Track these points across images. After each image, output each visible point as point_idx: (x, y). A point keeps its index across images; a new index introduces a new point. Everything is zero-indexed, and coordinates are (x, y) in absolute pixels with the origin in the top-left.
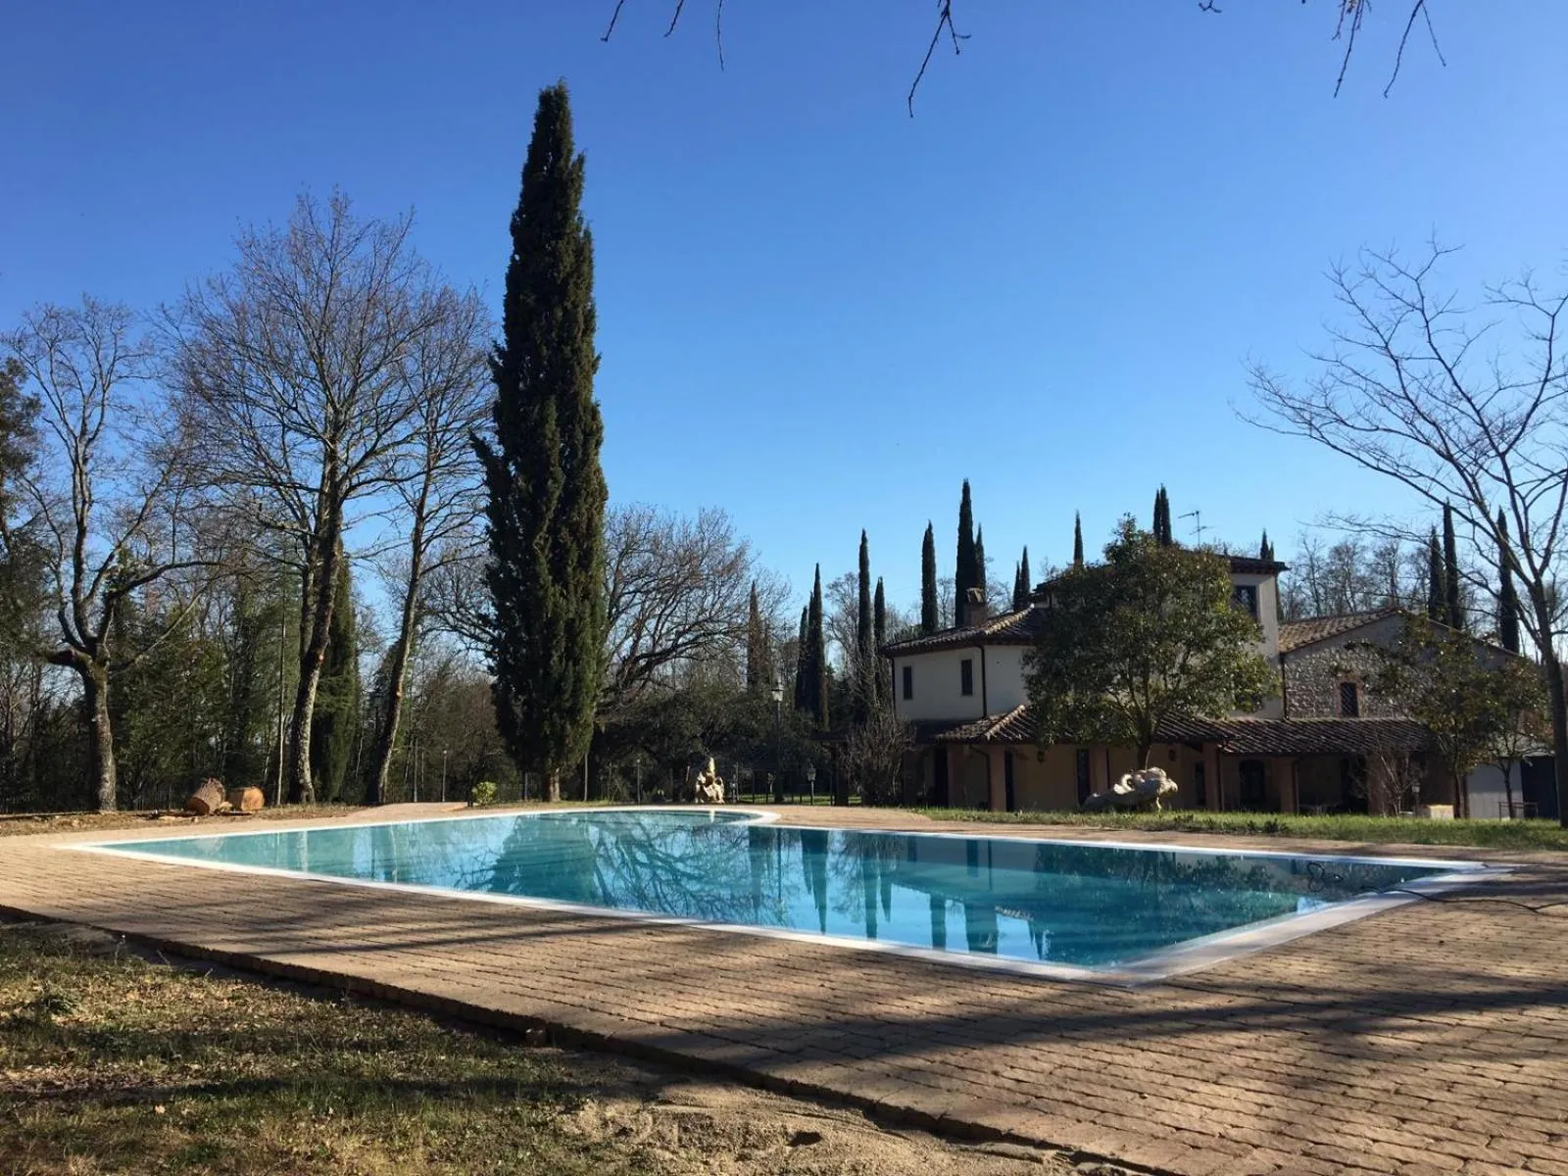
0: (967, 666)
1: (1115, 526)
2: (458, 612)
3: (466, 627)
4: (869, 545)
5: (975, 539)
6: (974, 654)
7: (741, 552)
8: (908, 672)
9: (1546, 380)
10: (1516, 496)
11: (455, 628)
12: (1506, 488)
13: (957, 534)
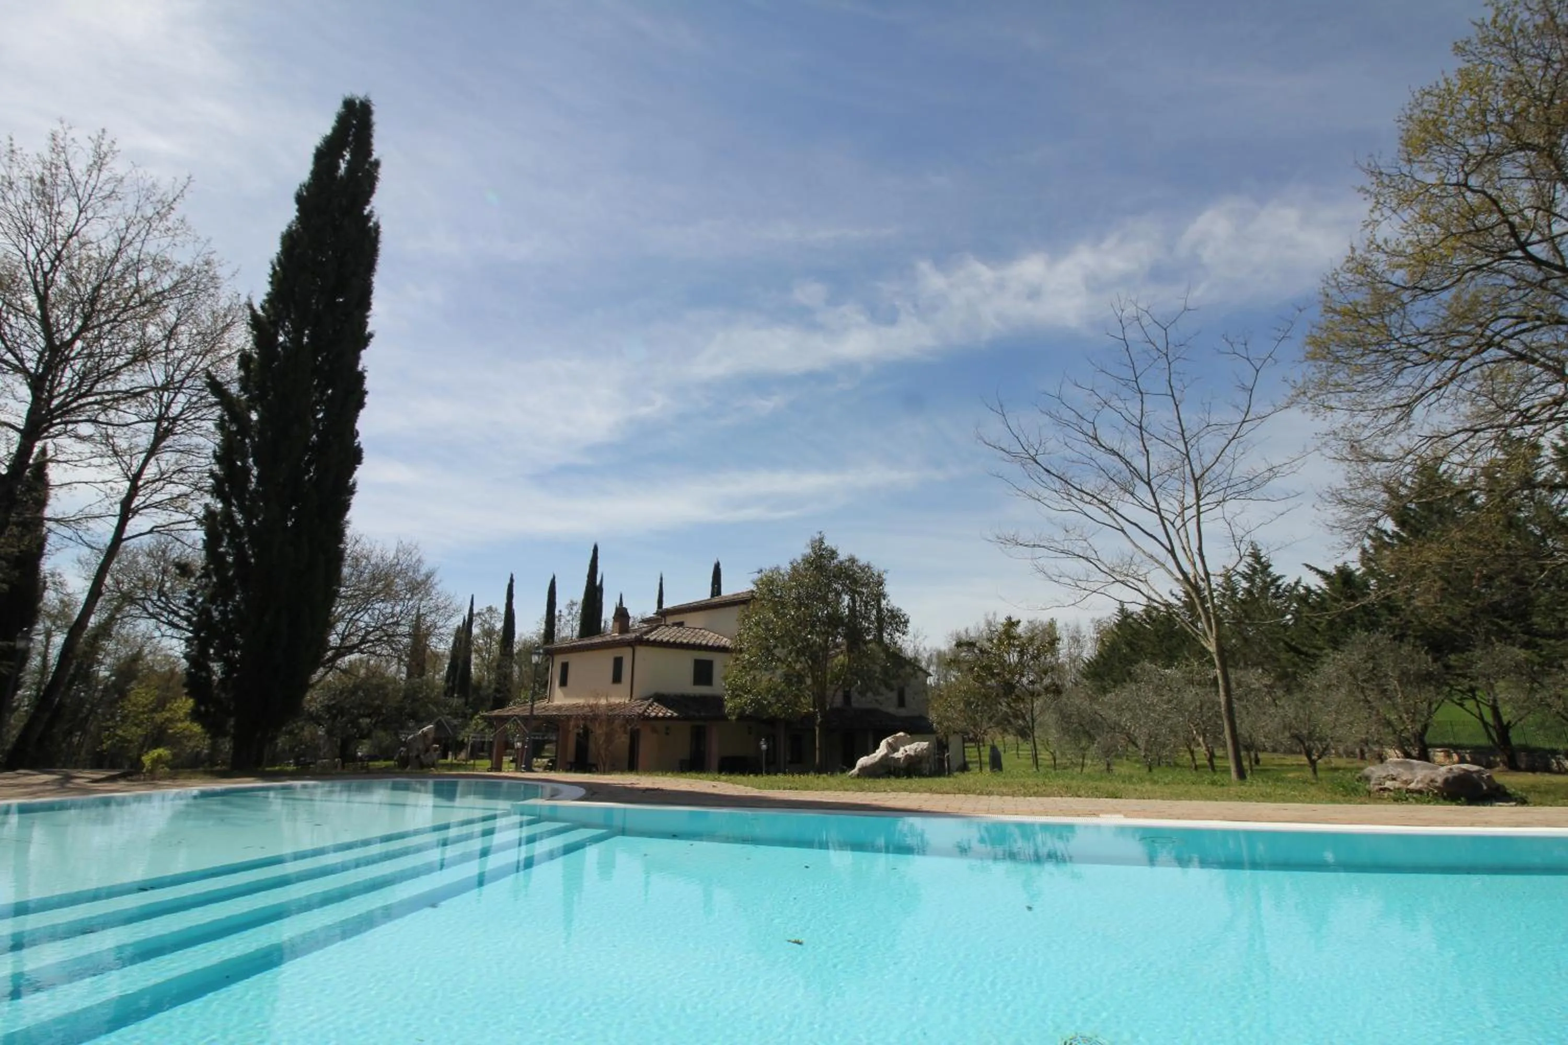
0: (618, 662)
1: (809, 542)
2: (159, 599)
3: (165, 614)
4: (515, 584)
5: (598, 582)
6: (626, 653)
7: (428, 576)
8: (565, 667)
9: (1244, 422)
10: (1166, 522)
11: (152, 616)
12: (1157, 516)
13: (586, 579)
